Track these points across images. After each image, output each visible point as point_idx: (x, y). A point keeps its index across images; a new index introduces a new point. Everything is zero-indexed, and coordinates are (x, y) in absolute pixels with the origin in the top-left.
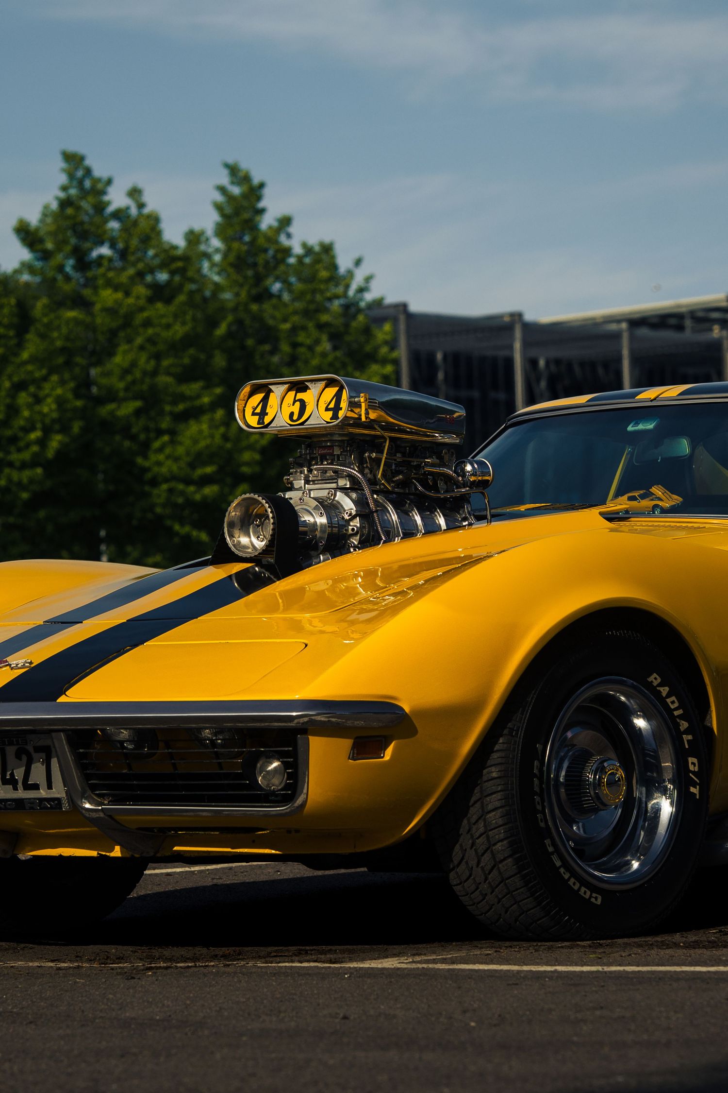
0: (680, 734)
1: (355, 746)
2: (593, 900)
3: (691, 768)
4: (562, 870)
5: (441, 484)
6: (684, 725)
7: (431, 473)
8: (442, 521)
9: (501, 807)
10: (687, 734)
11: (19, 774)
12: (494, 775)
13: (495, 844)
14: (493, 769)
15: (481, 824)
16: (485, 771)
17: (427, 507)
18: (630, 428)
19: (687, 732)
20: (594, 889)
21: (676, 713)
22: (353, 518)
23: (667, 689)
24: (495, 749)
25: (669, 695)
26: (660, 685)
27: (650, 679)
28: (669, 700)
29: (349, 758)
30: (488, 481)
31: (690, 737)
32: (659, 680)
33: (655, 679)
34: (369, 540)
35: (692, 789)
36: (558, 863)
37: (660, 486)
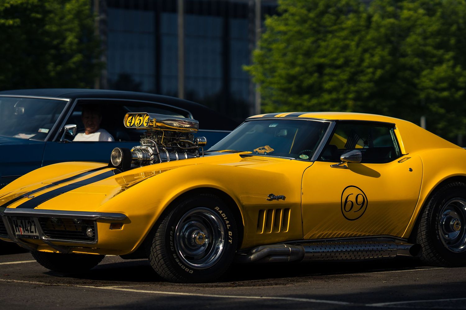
0: (226, 225)
1: (111, 225)
2: (190, 272)
3: (230, 234)
4: (179, 263)
5: (187, 145)
6: (227, 222)
7: (183, 142)
8: (186, 156)
9: (159, 244)
10: (229, 225)
11: (29, 228)
12: (158, 235)
13: (158, 255)
14: (158, 233)
15: (155, 249)
16: (156, 234)
17: (181, 152)
18: (270, 126)
19: (228, 224)
20: (190, 269)
21: (225, 218)
22: (152, 155)
23: (222, 211)
24: (159, 227)
25: (222, 213)
26: (219, 210)
27: (215, 208)
28: (222, 215)
29: (110, 229)
30: (205, 144)
31: (229, 226)
32: (219, 209)
33: (217, 208)
34: (156, 162)
35: (229, 241)
36: (178, 261)
37: (268, 146)
